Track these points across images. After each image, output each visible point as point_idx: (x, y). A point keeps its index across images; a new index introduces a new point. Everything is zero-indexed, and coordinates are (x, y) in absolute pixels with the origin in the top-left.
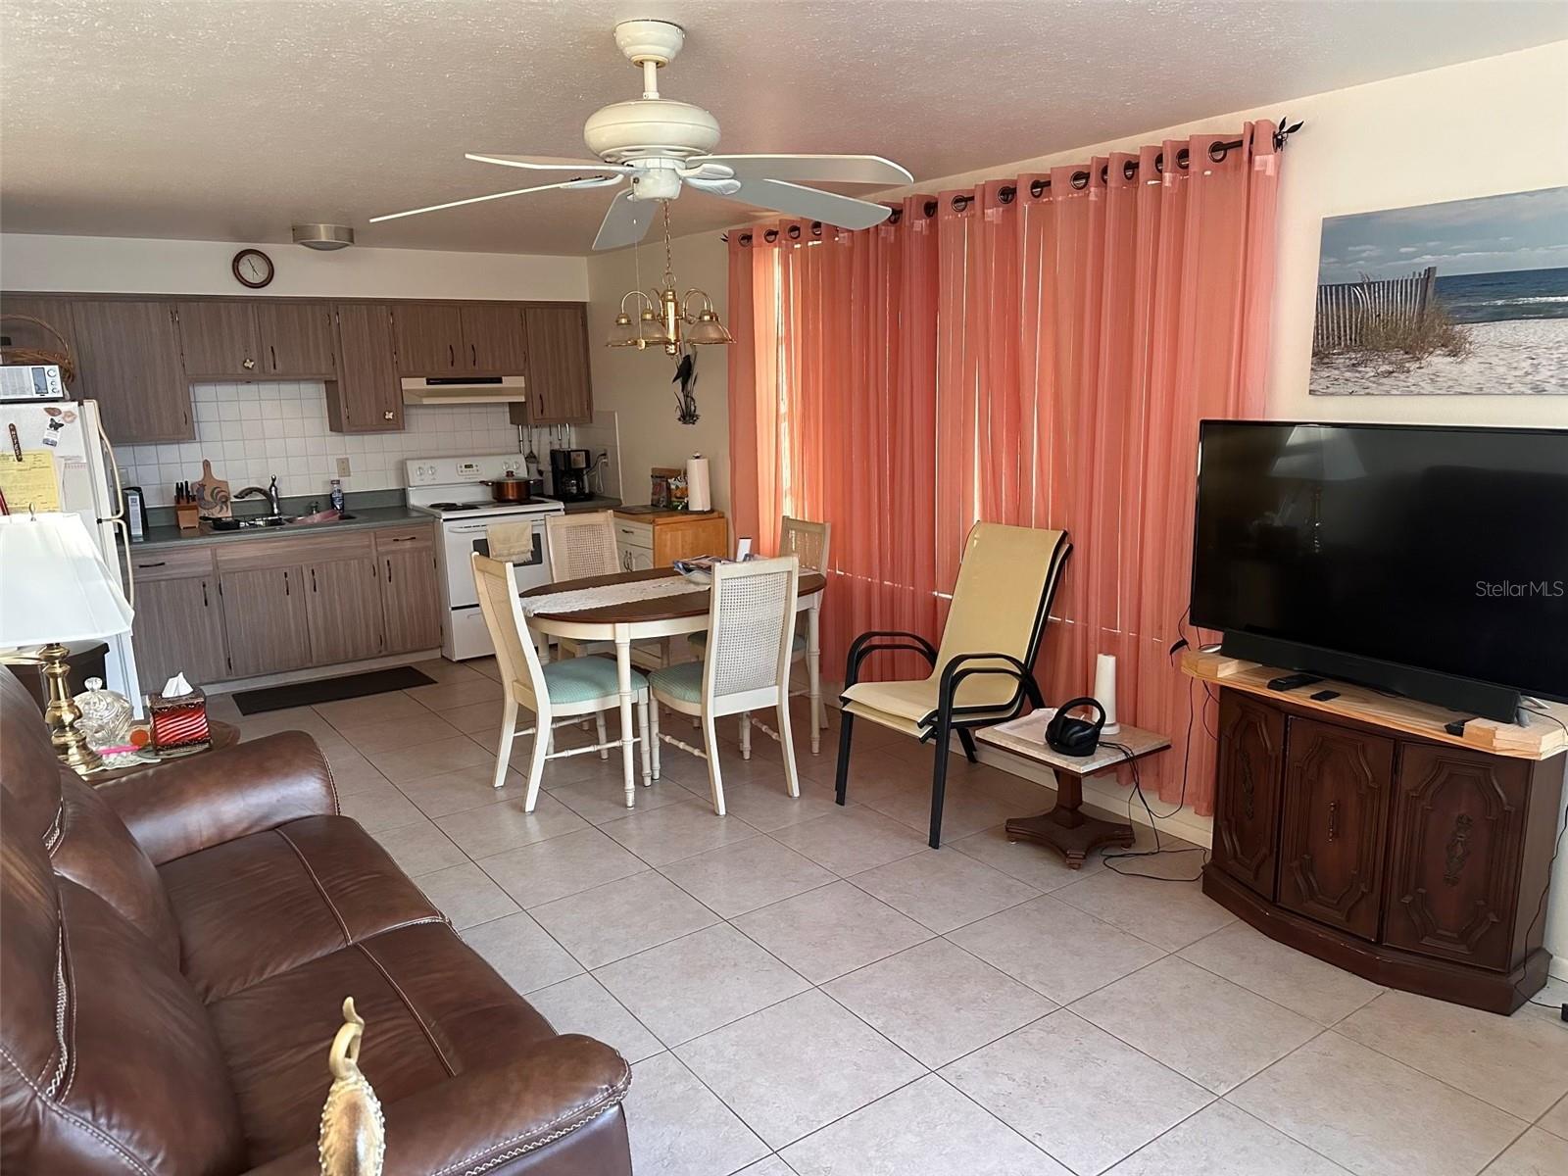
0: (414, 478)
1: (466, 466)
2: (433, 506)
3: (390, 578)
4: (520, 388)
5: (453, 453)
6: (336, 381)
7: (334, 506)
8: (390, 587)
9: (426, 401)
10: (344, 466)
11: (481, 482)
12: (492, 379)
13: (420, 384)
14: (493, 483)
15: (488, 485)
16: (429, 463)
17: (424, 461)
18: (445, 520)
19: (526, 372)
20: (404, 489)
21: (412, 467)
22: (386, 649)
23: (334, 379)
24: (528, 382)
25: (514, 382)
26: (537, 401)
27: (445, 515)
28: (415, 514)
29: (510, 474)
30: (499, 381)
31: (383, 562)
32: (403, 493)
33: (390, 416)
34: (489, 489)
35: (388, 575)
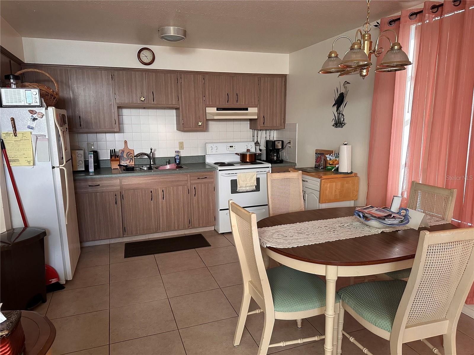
0: (209, 151)
1: (230, 147)
2: (215, 163)
3: (195, 195)
4: (256, 113)
5: (225, 141)
6: (179, 108)
7: (176, 162)
8: (195, 198)
9: (216, 118)
10: (181, 145)
11: (236, 154)
12: (244, 108)
13: (213, 110)
14: (241, 154)
15: (238, 155)
16: (215, 145)
17: (213, 144)
18: (219, 170)
19: (258, 106)
20: (204, 156)
21: (209, 146)
22: (191, 226)
23: (178, 107)
24: (259, 110)
25: (253, 110)
26: (262, 119)
27: (220, 168)
28: (207, 167)
29: (248, 150)
30: (247, 109)
31: (193, 188)
32: (204, 157)
33: (200, 124)
34: (239, 157)
35: (194, 194)
